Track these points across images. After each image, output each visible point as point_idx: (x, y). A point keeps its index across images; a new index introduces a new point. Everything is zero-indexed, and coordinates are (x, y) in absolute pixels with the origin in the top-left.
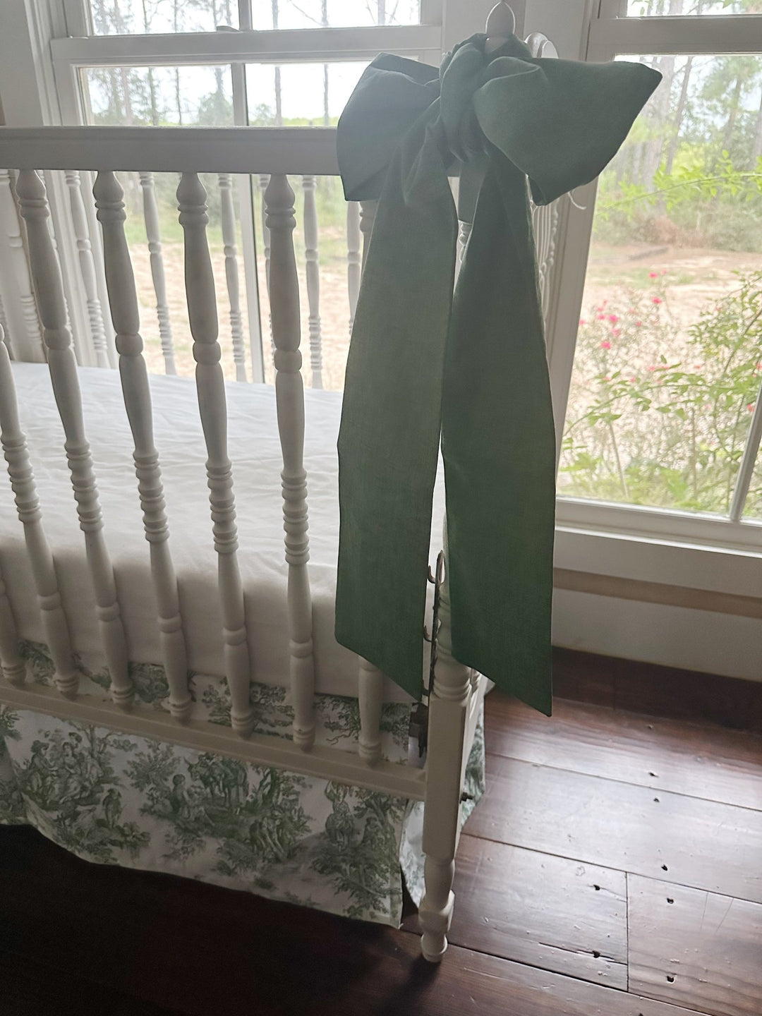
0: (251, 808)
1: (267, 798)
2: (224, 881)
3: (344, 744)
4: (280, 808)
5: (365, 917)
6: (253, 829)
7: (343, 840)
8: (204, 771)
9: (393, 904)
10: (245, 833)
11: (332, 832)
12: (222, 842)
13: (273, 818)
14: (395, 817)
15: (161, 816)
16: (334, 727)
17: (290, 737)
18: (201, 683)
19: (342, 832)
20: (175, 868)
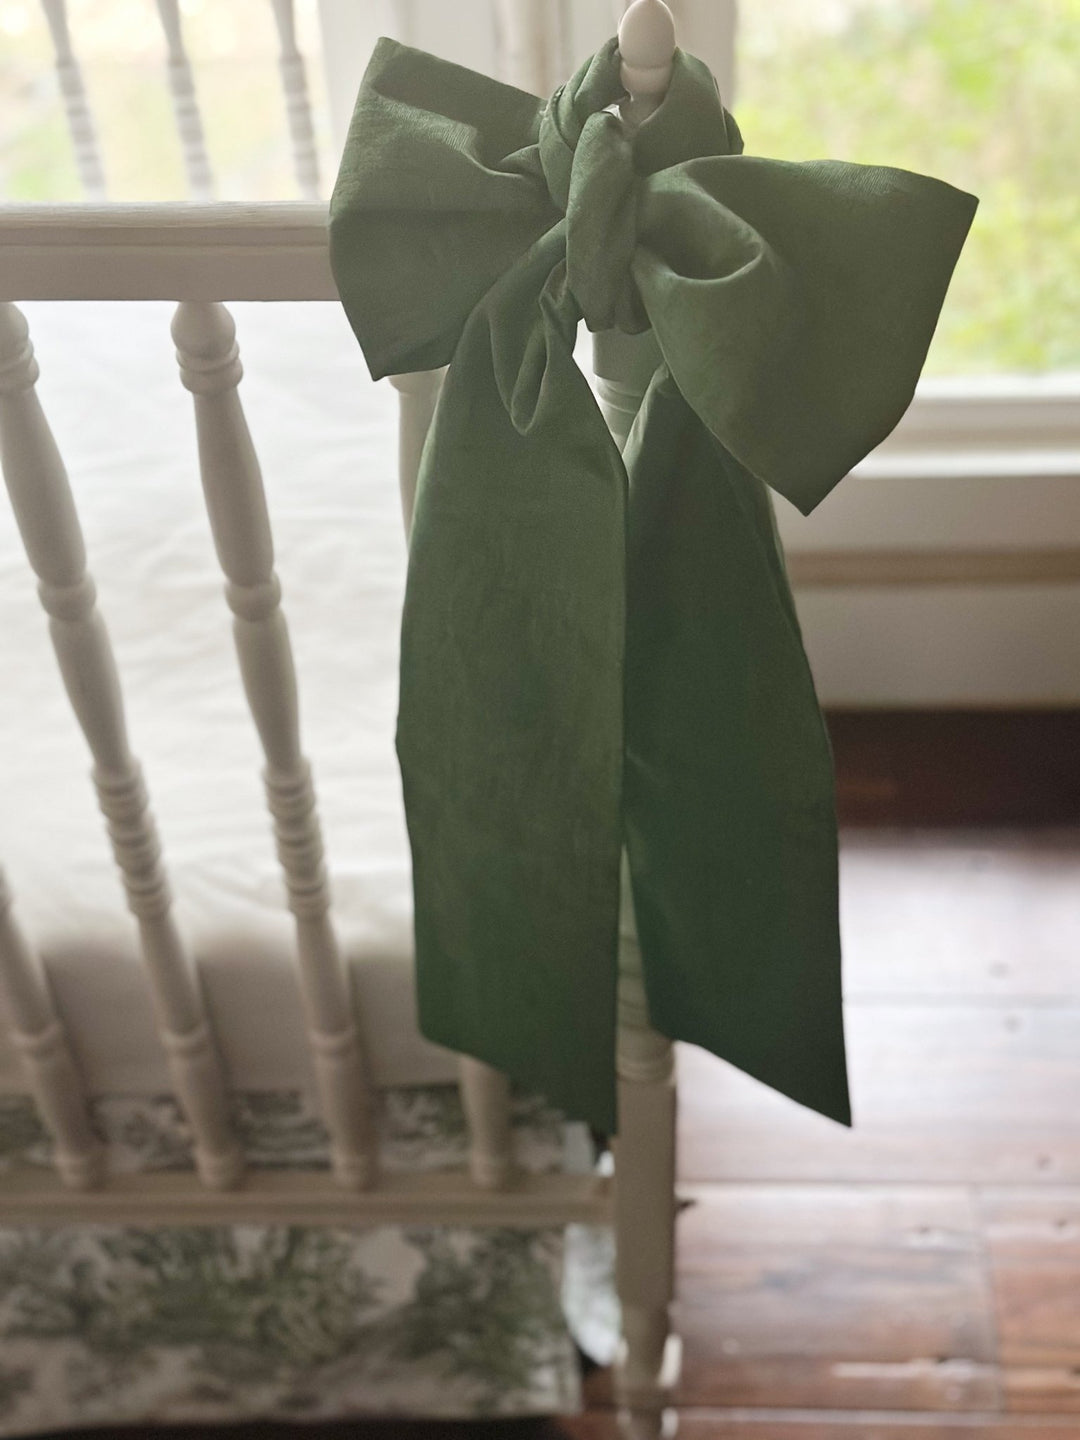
0: (250, 1287)
1: (283, 1266)
2: (211, 1412)
3: (435, 1157)
4: (316, 1277)
5: (508, 1405)
6: (261, 1320)
7: (451, 1302)
8: (138, 1244)
9: (560, 1377)
10: (246, 1329)
11: (427, 1294)
12: (194, 1352)
13: (301, 1294)
14: (549, 1248)
15: (52, 1334)
16: (413, 1136)
17: (323, 1166)
18: (118, 1113)
19: (447, 1291)
20: (99, 1411)
